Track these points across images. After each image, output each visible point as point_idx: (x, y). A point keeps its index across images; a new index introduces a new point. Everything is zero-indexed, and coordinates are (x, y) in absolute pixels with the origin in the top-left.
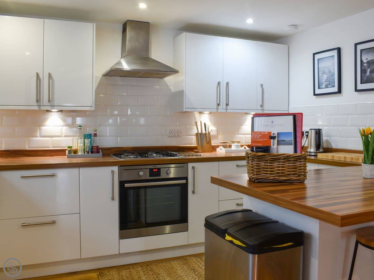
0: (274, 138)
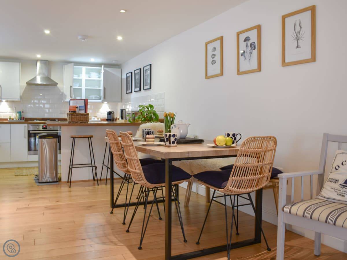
0: (77, 108)
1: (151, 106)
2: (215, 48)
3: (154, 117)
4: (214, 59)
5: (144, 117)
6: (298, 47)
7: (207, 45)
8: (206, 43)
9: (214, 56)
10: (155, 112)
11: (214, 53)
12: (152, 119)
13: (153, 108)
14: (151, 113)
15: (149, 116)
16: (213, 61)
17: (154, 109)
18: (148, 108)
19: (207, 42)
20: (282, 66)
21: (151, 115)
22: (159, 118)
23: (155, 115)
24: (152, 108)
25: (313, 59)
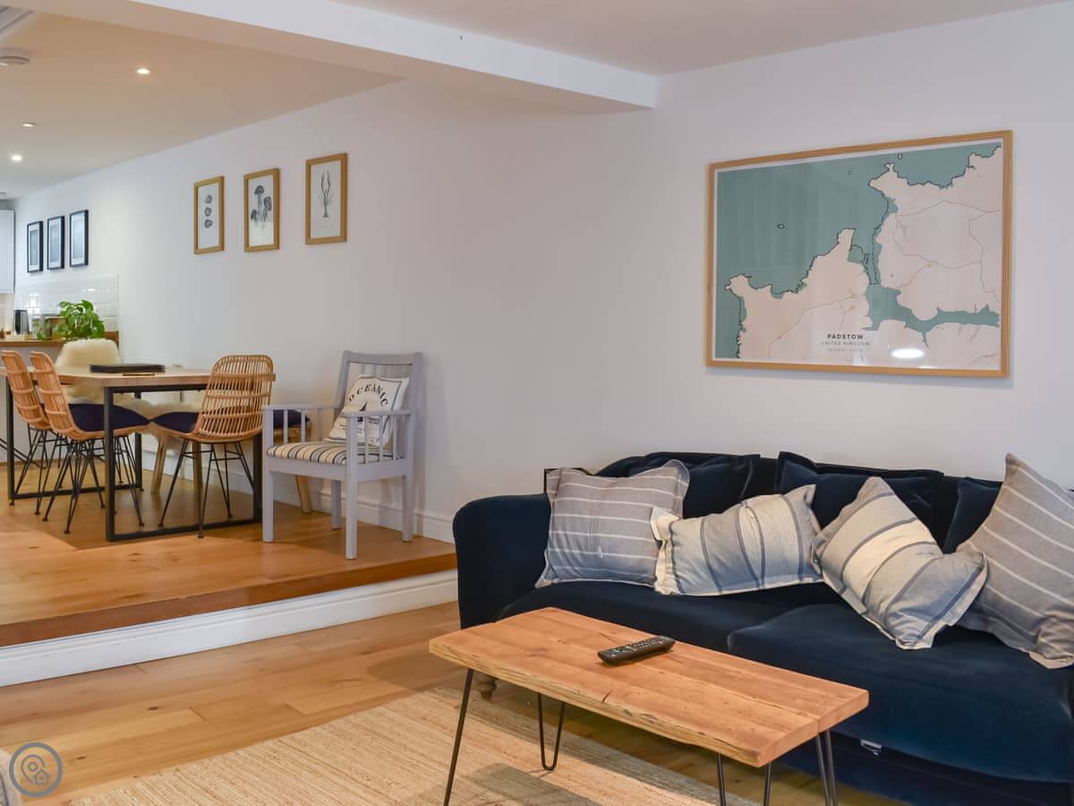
1: (87, 305)
2: (210, 197)
3: (95, 328)
4: (208, 218)
5: (73, 330)
6: (326, 215)
7: (196, 189)
8: (195, 184)
9: (208, 211)
10: (97, 317)
11: (209, 205)
12: (91, 332)
13: (92, 309)
14: (86, 319)
15: (82, 326)
16: (207, 221)
17: (95, 311)
18: (81, 310)
19: (198, 183)
20: (307, 244)
21: (87, 323)
22: (106, 330)
23: (97, 323)
24: (89, 309)
25: (344, 237)
